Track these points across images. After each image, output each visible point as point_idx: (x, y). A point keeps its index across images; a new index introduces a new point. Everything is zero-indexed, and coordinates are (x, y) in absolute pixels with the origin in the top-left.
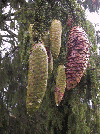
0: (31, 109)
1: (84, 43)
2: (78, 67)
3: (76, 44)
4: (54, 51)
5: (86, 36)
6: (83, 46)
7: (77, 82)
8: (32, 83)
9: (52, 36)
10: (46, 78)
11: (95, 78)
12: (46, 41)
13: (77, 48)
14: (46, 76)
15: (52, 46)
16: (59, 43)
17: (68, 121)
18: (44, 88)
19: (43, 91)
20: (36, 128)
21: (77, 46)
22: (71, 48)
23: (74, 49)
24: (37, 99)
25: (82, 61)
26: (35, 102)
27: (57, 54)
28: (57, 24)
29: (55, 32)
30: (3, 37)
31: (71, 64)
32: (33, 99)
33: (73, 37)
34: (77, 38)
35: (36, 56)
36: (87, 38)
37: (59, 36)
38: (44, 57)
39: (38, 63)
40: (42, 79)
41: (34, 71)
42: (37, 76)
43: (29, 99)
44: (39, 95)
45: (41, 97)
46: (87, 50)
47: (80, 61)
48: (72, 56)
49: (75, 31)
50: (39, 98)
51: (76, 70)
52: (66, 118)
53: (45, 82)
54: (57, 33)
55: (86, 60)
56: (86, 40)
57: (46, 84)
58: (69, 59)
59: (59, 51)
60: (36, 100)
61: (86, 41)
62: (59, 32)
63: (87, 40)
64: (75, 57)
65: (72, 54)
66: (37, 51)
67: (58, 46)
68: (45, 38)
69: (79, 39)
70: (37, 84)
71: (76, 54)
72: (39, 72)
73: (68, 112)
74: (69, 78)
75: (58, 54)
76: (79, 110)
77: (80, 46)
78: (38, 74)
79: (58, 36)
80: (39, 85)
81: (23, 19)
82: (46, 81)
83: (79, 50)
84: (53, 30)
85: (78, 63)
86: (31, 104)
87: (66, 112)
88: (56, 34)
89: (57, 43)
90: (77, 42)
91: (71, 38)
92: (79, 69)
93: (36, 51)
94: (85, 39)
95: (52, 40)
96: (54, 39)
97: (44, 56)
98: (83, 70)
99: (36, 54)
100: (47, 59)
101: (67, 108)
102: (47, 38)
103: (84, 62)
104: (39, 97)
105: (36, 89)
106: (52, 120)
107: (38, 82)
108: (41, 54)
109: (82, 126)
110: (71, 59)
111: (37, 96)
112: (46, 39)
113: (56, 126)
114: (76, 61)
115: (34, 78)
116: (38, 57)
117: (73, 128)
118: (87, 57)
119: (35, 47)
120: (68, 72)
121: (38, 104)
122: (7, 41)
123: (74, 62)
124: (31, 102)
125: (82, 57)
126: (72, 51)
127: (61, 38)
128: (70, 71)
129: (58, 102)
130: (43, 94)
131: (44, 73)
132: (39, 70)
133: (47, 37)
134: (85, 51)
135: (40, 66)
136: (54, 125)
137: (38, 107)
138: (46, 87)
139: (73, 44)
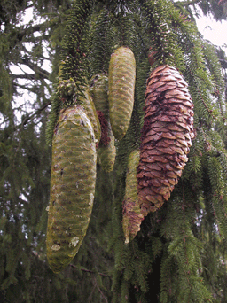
0: (57, 258)
1: (181, 106)
2: (165, 163)
3: (162, 109)
4: (116, 122)
5: (185, 89)
6: (177, 113)
7: (163, 198)
8: (57, 201)
9: (112, 85)
10: (91, 189)
11: (223, 175)
12: (100, 97)
13: (164, 119)
14: (90, 183)
15: (112, 110)
16: (129, 103)
17: (162, 271)
18: (87, 211)
19: (83, 219)
20: (91, 284)
21: (164, 114)
22: (149, 117)
23: (157, 121)
24: (71, 236)
25: (174, 148)
26: (65, 243)
27: (123, 128)
28: (124, 57)
29: (120, 76)
30: (19, 79)
31: (150, 156)
32: (61, 236)
33: (155, 91)
34: (164, 93)
35: (66, 137)
36: (187, 94)
37: (130, 85)
38: (85, 141)
39: (71, 154)
40: (81, 192)
41: (62, 173)
42: (68, 184)
43: (52, 237)
44: (74, 227)
45: (80, 233)
46: (188, 121)
47: (169, 150)
48: (152, 138)
49: (159, 77)
50: (76, 236)
51: (159, 169)
52: (156, 265)
53: (88, 198)
54: (123, 78)
55: (185, 146)
56: (185, 98)
57: (91, 203)
58: (144, 144)
59: (129, 120)
60: (67, 239)
61: (185, 100)
62: (130, 76)
63: (188, 99)
64: (158, 141)
65: (152, 132)
66: (70, 125)
67: (126, 110)
68: (97, 90)
69: (167, 96)
70: (70, 203)
71: (160, 132)
72: (73, 175)
73: (162, 251)
74: (143, 187)
75: (127, 127)
76: (185, 248)
77: (171, 113)
78: (71, 179)
79: (126, 86)
80: (75, 205)
81: (60, 40)
82: (92, 196)
83: (168, 123)
84: (114, 72)
85: (165, 155)
86: (56, 248)
87: (156, 251)
88: (122, 81)
89: (125, 103)
90: (164, 104)
91: (151, 95)
92: (168, 167)
93: (66, 126)
94: (182, 96)
95: (113, 96)
96: (116, 94)
97: (86, 137)
98: (179, 170)
99: (67, 134)
100: (94, 144)
101: (160, 243)
102: (101, 91)
103: (179, 150)
104: (74, 231)
105: (66, 215)
106: (123, 270)
107: (71, 199)
108: (78, 134)
109: (192, 283)
110: (149, 143)
111: (69, 230)
112: (99, 93)
113: (134, 283)
114: (161, 150)
115: (63, 189)
116: (71, 140)
117: (173, 287)
118: (187, 139)
119: (66, 117)
120: (142, 175)
121: (72, 248)
122: (27, 88)
123: (155, 152)
124: (55, 243)
125: (175, 140)
126: (153, 125)
127: (132, 90)
128: (146, 171)
129: (130, 236)
130: (84, 225)
131: (85, 177)
132: (75, 170)
133: (101, 88)
134: (182, 125)
135: (76, 161)
136: (130, 282)
137: (72, 255)
138: (90, 208)
139: (154, 109)
